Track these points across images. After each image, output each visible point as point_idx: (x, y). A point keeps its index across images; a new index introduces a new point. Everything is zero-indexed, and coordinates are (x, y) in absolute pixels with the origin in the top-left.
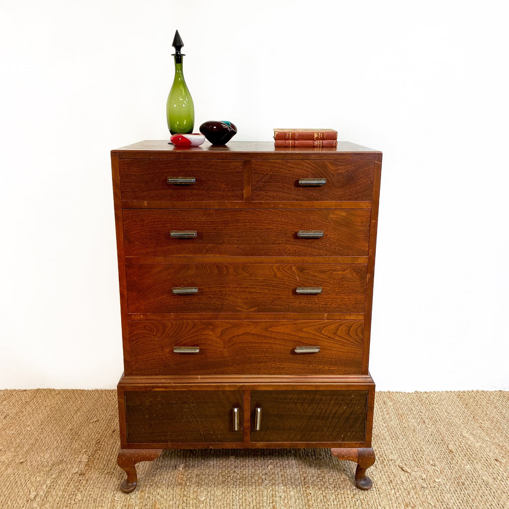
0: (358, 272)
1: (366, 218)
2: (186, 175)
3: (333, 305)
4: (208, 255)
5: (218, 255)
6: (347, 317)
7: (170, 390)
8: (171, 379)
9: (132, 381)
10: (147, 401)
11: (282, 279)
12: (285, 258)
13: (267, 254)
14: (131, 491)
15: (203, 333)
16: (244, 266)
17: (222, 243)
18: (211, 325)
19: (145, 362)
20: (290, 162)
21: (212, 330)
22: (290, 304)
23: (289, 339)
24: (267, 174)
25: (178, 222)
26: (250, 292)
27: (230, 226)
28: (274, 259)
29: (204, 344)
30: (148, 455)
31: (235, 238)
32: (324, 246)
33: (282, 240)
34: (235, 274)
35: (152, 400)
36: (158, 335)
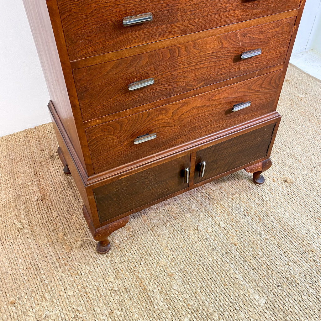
3: (264, 62)
4: (161, 39)
5: (171, 37)
6: (272, 70)
8: (131, 165)
9: (97, 179)
10: (114, 189)
11: (228, 48)
12: (233, 25)
13: (217, 25)
14: (107, 250)
15: (157, 119)
16: (195, 43)
17: (175, 22)
18: (164, 109)
19: (106, 160)
21: (165, 114)
22: (231, 71)
23: (226, 102)
26: (199, 69)
28: (223, 28)
29: (158, 128)
30: (119, 224)
31: (188, 13)
32: (267, 4)
33: (232, 6)
34: (187, 53)
35: (118, 186)
36: (116, 133)
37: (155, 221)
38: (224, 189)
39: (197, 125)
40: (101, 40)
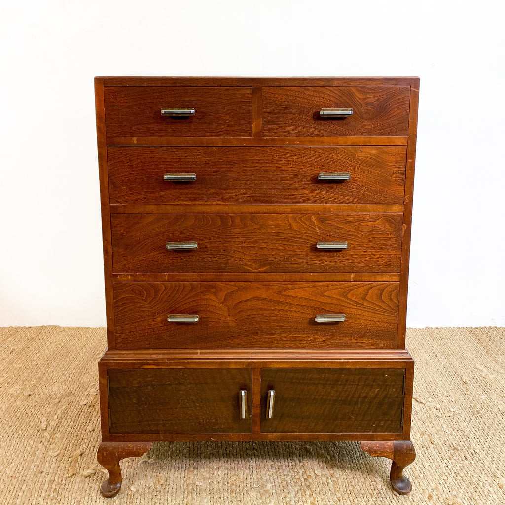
0: (392, 223)
1: (401, 157)
2: (183, 105)
3: (361, 264)
4: (210, 203)
5: (222, 203)
6: (379, 278)
7: (162, 367)
8: (164, 354)
9: (116, 357)
10: (135, 382)
11: (299, 232)
12: (303, 206)
13: (279, 202)
14: (114, 495)
15: (203, 297)
16: (253, 217)
17: (226, 189)
18: (213, 287)
19: (132, 333)
20: (308, 90)
21: (215, 294)
22: (309, 263)
23: (307, 305)
24: (281, 104)
25: (173, 163)
26: (260, 248)
27: (237, 167)
28: (288, 207)
29: (205, 311)
30: (134, 450)
31: (242, 182)
32: (350, 191)
33: (299, 185)
34: (242, 226)
35: (141, 380)
36: (149, 300)
37: (201, 484)
38: (335, 479)
39: (263, 326)
40: (144, 190)
